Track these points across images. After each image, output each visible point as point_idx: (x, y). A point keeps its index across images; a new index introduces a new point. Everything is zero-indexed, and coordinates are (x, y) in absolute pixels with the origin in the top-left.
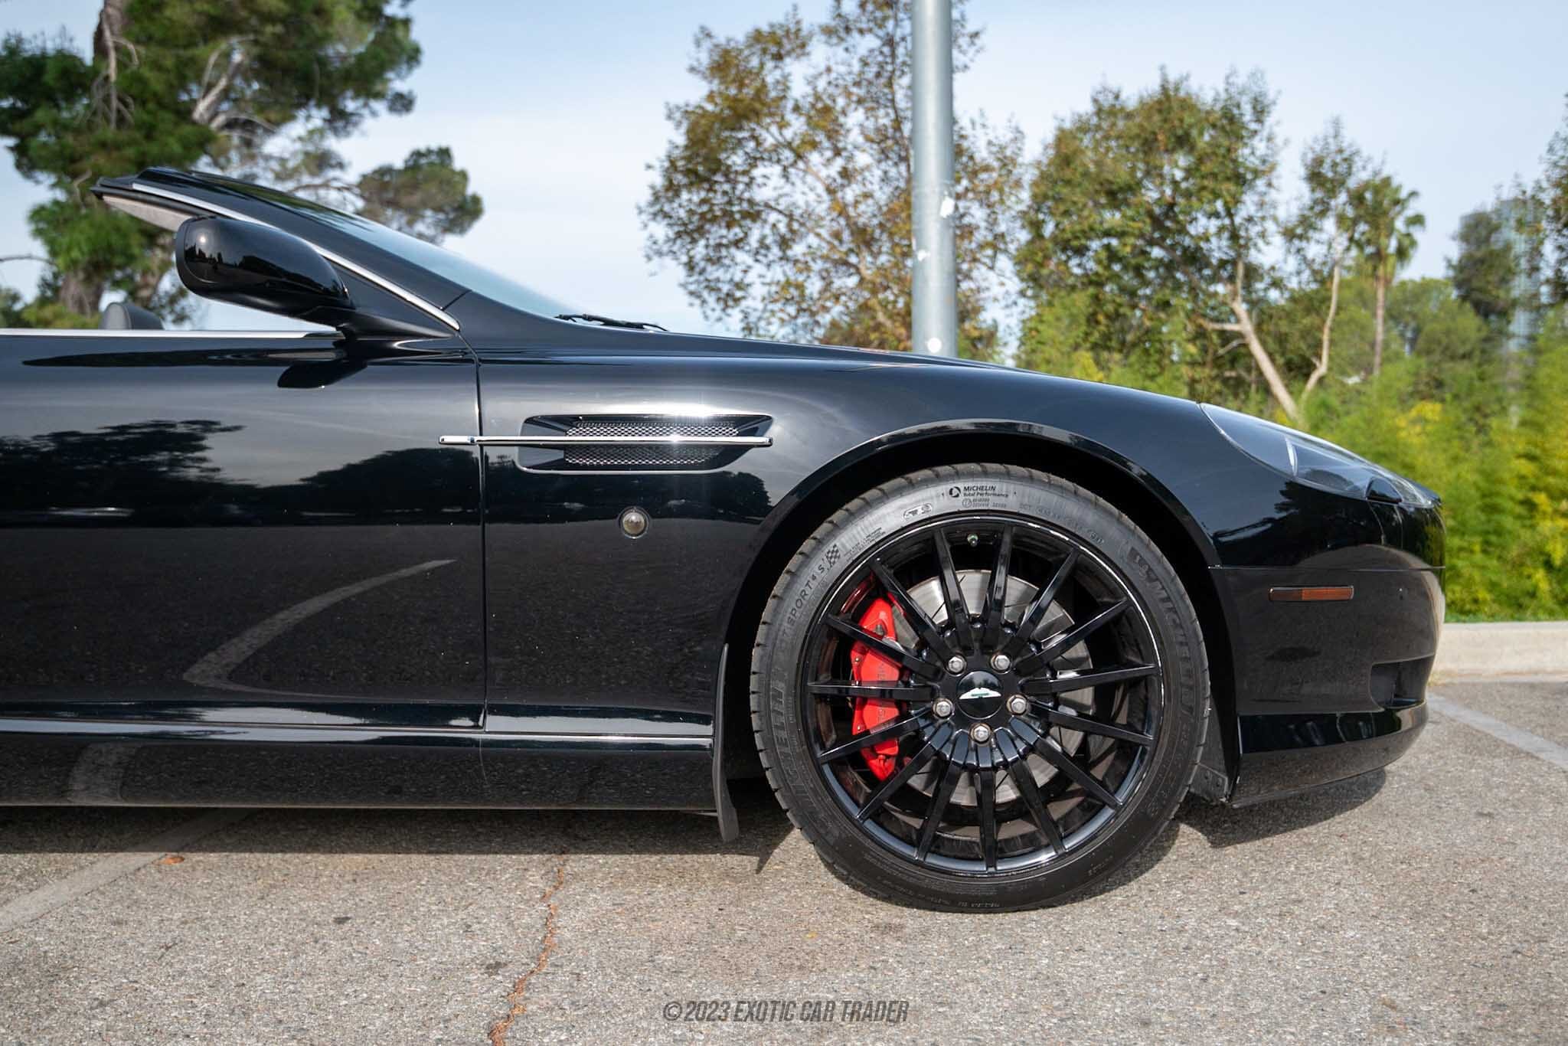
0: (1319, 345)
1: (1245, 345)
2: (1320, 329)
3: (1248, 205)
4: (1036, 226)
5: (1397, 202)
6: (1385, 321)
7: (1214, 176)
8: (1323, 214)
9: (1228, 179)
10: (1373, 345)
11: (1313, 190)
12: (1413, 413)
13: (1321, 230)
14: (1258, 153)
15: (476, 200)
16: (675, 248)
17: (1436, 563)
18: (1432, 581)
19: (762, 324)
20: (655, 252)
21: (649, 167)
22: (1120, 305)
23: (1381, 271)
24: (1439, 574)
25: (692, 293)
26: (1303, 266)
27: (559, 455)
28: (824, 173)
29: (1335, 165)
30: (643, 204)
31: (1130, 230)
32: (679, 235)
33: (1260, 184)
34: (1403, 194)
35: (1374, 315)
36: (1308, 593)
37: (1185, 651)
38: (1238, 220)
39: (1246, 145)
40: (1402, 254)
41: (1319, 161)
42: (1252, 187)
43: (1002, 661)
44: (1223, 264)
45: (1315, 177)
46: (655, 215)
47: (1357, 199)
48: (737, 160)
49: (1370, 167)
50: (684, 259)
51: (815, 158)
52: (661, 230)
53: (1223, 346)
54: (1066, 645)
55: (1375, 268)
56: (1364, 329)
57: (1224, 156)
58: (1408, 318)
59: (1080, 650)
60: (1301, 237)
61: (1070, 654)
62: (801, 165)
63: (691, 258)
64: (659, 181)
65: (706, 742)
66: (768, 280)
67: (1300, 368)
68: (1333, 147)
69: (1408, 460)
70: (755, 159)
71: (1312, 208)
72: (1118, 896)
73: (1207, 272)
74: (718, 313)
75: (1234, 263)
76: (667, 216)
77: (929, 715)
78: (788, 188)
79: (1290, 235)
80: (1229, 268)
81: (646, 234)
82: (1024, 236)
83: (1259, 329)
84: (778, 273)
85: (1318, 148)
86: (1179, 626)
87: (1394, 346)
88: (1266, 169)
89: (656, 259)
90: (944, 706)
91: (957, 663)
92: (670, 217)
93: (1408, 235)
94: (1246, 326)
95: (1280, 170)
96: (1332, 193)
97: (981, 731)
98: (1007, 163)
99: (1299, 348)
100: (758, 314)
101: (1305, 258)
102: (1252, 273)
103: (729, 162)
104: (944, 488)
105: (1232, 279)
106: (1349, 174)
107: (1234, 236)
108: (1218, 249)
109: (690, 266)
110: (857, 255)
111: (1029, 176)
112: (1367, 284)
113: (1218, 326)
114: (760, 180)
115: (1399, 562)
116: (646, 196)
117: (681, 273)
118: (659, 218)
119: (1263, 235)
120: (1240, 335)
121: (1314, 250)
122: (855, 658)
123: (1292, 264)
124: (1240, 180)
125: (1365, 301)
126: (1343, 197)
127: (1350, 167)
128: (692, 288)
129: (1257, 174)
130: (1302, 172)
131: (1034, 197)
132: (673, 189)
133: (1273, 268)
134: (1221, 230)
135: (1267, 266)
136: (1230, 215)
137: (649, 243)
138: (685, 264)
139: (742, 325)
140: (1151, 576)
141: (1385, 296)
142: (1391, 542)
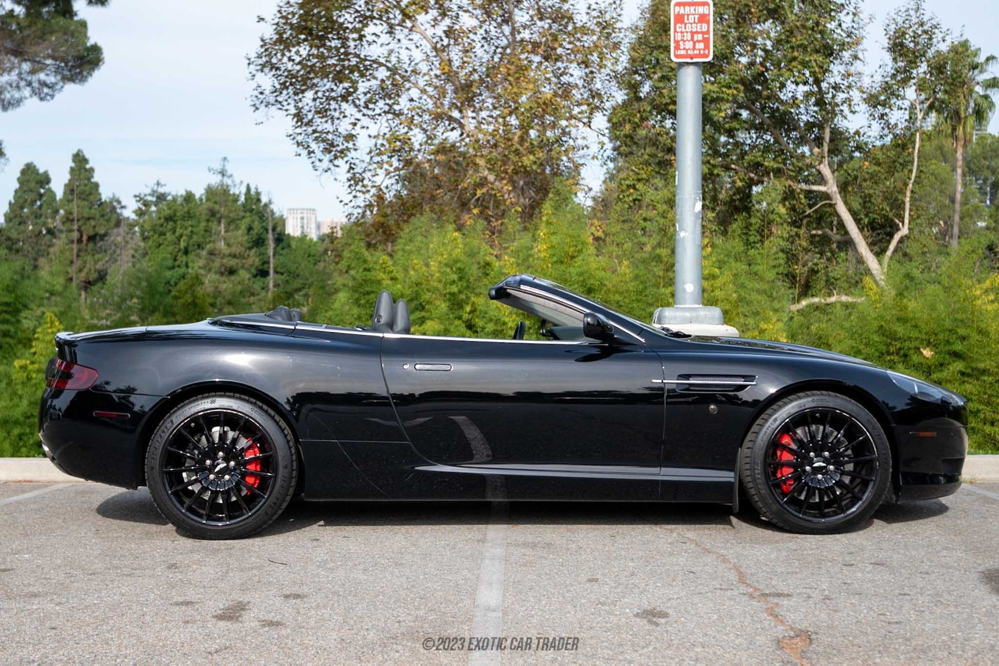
0: (900, 206)
1: (832, 206)
2: (902, 192)
3: (836, 72)
4: (634, 88)
5: (974, 67)
6: (964, 175)
7: (804, 47)
8: (905, 82)
9: (817, 51)
10: (953, 201)
11: (895, 60)
12: (987, 284)
13: (904, 98)
14: (844, 26)
15: (96, 49)
16: (280, 99)
17: (965, 424)
18: (963, 430)
19: (368, 175)
20: (260, 102)
21: (261, 19)
22: (714, 166)
23: (960, 131)
24: (966, 428)
25: (298, 144)
26: (886, 131)
27: (687, 386)
28: (430, 32)
29: (916, 36)
30: (253, 55)
31: (725, 96)
32: (284, 86)
33: (846, 55)
34: (981, 59)
35: (954, 169)
36: (922, 434)
37: (884, 452)
38: (824, 85)
39: (832, 19)
40: (980, 115)
41: (900, 34)
42: (838, 57)
43: (826, 454)
44: (810, 126)
45: (897, 47)
46: (263, 66)
47: (938, 68)
48: (347, 18)
49: (949, 40)
50: (293, 111)
51: (422, 18)
52: (267, 81)
53: (810, 206)
54: (846, 450)
55: (954, 129)
56: (944, 183)
57: (812, 29)
58: (987, 173)
59: (849, 452)
60: (884, 104)
61: (847, 453)
62: (409, 24)
63: (299, 110)
64: (269, 33)
65: (732, 480)
66: (374, 133)
67: (882, 226)
68: (915, 20)
69: (983, 325)
70: (366, 18)
71: (894, 76)
72: (861, 532)
73: (794, 134)
74: (326, 164)
75: (821, 127)
76: (274, 67)
77: (804, 471)
78: (394, 45)
79: (873, 101)
80: (816, 130)
81: (254, 84)
82: (620, 96)
83: (843, 188)
84: (382, 126)
85: (900, 20)
86: (882, 443)
87: (975, 201)
88: (853, 40)
89: (262, 107)
90: (808, 468)
91: (812, 454)
92: (278, 69)
93: (986, 97)
94: (831, 187)
95: (865, 44)
96: (913, 63)
97: (820, 476)
98: (606, 27)
99: (883, 209)
100: (364, 165)
101: (888, 124)
102: (837, 136)
103: (341, 20)
104: (810, 399)
105: (819, 142)
106: (929, 45)
107: (820, 103)
108: (806, 114)
109: (299, 116)
110: (461, 111)
111: (627, 40)
112: (948, 143)
113: (804, 186)
114: (370, 38)
115: (952, 424)
116: (255, 47)
117: (289, 123)
118: (266, 70)
119: (848, 101)
120: (827, 196)
121: (898, 117)
122: (779, 453)
123: (876, 128)
124: (829, 52)
125: (946, 156)
126: (924, 67)
127: (930, 39)
128: (300, 138)
129: (843, 46)
130: (885, 42)
131: (633, 60)
132: (283, 42)
133: (857, 133)
134: (807, 95)
135: (852, 132)
136: (817, 82)
137: (256, 93)
138: (295, 115)
139: (349, 175)
140: (874, 428)
141: (965, 152)
142: (949, 417)
